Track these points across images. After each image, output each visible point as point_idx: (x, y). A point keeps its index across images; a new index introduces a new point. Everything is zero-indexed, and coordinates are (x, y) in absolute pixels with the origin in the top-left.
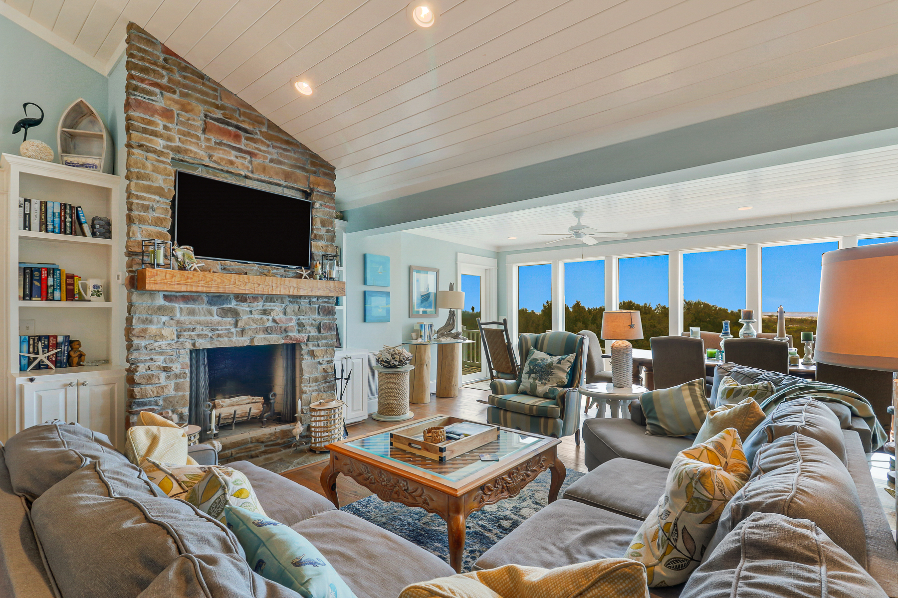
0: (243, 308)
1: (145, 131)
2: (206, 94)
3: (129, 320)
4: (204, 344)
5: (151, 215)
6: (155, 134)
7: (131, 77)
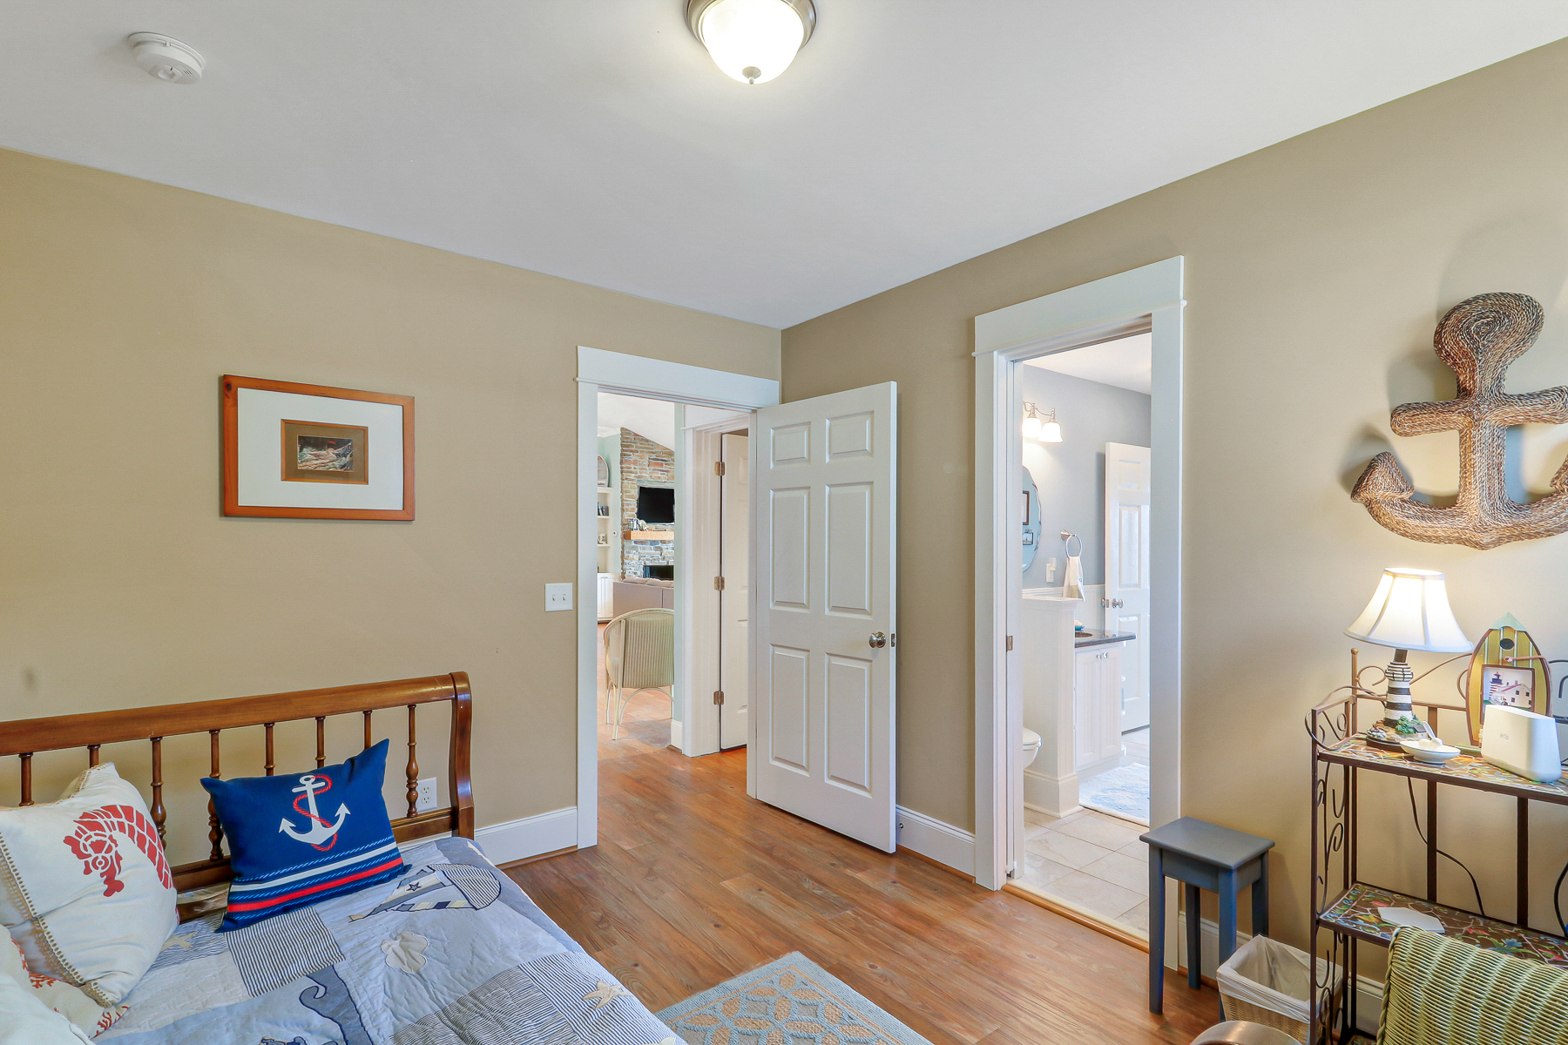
0: (664, 546)
1: (628, 472)
2: (649, 448)
3: (622, 552)
4: (649, 563)
5: (630, 507)
6: (631, 472)
7: (622, 450)
